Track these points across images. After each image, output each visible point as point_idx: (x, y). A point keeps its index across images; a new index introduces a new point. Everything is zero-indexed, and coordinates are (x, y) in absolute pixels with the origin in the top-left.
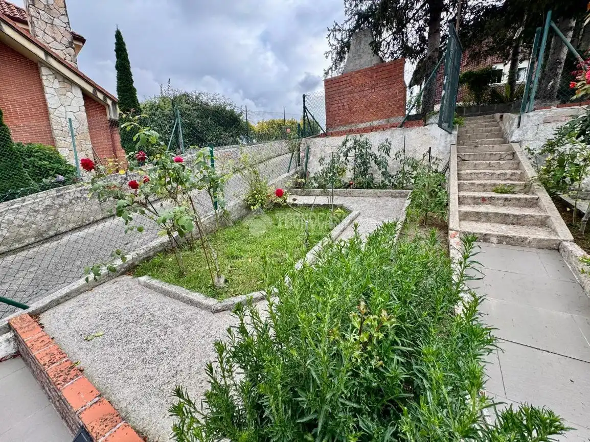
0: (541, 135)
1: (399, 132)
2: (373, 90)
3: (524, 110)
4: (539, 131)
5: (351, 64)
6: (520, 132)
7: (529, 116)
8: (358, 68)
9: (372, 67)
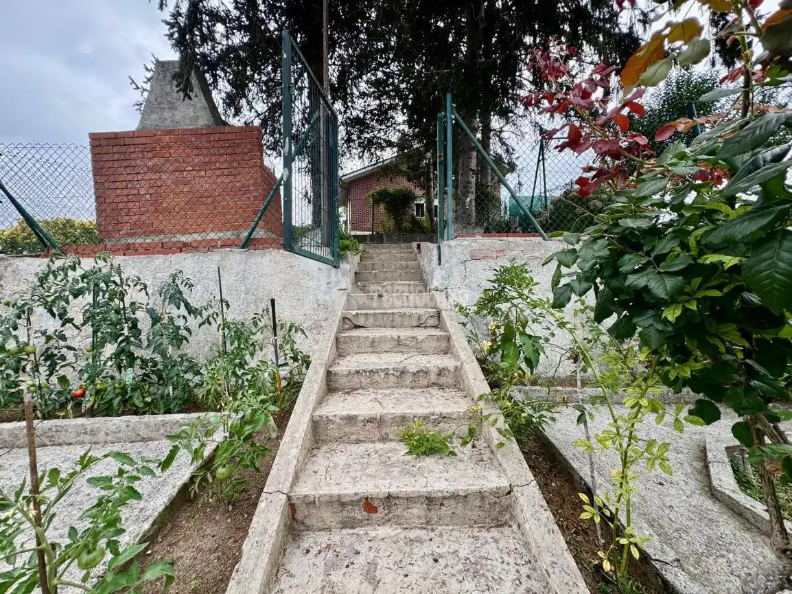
0: (471, 279)
1: (238, 257)
2: (203, 173)
3: (442, 237)
4: (468, 274)
5: (154, 116)
6: (443, 272)
7: (449, 246)
8: (168, 125)
9: (197, 129)
